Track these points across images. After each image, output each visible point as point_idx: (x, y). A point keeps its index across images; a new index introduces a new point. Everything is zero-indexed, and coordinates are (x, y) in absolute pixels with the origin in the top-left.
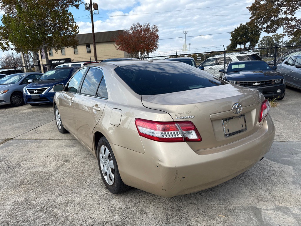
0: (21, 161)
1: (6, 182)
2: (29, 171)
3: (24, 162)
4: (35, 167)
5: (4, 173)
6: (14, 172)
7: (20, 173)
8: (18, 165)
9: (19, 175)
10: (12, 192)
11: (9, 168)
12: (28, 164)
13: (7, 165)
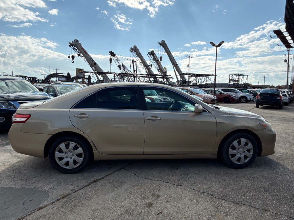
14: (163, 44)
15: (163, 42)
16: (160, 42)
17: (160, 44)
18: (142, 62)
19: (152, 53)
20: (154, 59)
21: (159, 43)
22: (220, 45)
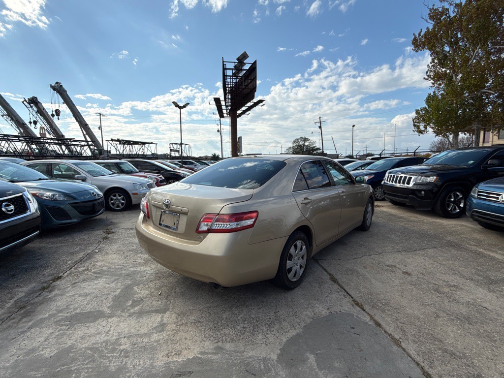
14: (59, 89)
15: (59, 86)
16: (53, 85)
17: (54, 88)
18: (9, 115)
19: (34, 102)
20: (38, 112)
21: (51, 86)
22: (184, 106)
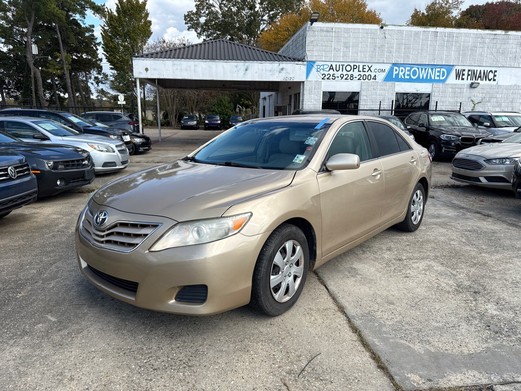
0: (449, 292)
1: (491, 274)
2: (454, 272)
3: (448, 288)
4: (441, 274)
5: (487, 287)
6: (474, 281)
7: (467, 275)
8: (459, 289)
9: (470, 274)
10: (489, 262)
11: (475, 292)
12: (445, 282)
13: (476, 300)
